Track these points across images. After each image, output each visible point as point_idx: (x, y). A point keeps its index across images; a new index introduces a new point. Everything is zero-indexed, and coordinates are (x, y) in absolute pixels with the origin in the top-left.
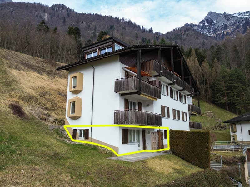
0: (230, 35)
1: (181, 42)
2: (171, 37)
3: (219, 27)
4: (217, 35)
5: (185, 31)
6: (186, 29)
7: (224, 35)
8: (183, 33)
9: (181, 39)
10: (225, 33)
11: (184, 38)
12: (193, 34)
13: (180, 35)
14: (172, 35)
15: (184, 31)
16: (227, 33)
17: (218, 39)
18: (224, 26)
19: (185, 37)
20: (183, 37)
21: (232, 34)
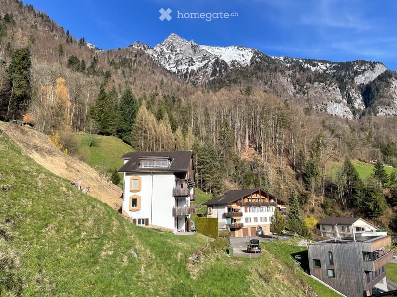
0: (195, 74)
1: (130, 72)
2: (115, 60)
3: (182, 59)
4: (178, 71)
5: (136, 56)
6: (138, 52)
7: (187, 72)
8: (133, 59)
9: (130, 68)
10: (189, 71)
11: (135, 68)
12: (148, 64)
13: (129, 61)
14: (115, 57)
15: (134, 55)
16: (192, 71)
17: (179, 77)
18: (188, 60)
19: (135, 66)
20: (132, 65)
21: (197, 74)
